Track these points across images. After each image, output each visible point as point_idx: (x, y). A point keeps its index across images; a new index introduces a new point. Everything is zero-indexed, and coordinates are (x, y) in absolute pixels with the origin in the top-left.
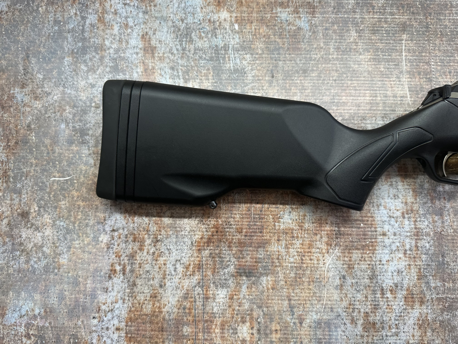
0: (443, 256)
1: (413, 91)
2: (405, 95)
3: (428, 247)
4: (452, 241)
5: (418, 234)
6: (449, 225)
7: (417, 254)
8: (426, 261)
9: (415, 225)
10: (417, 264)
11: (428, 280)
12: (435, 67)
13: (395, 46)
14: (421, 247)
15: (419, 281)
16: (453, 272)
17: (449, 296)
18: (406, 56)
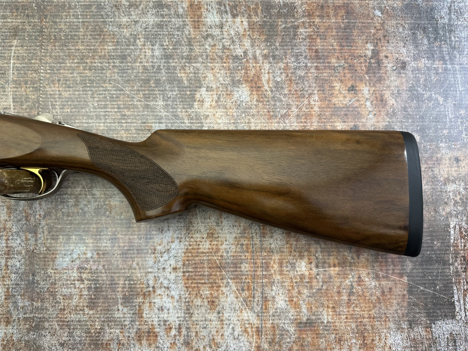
0: (33, 275)
1: (17, 102)
2: (8, 106)
3: (18, 266)
4: (44, 259)
5: (9, 253)
6: (42, 243)
7: (6, 273)
8: (15, 280)
9: (7, 243)
10: (5, 284)
11: (16, 299)
12: (43, 75)
13: (3, 53)
14: (12, 266)
15: (6, 301)
16: (42, 291)
17: (37, 315)
18: (14, 63)
